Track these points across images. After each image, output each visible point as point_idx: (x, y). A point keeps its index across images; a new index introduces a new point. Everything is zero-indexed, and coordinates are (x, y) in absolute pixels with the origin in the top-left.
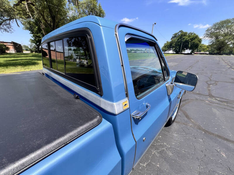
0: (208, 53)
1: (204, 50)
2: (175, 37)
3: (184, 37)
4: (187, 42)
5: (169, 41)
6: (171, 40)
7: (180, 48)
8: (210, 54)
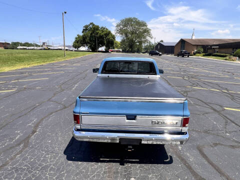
0: (121, 50)
1: (117, 47)
2: (87, 30)
3: (97, 32)
4: (101, 37)
5: (80, 35)
6: (83, 34)
7: (95, 44)
8: (123, 51)
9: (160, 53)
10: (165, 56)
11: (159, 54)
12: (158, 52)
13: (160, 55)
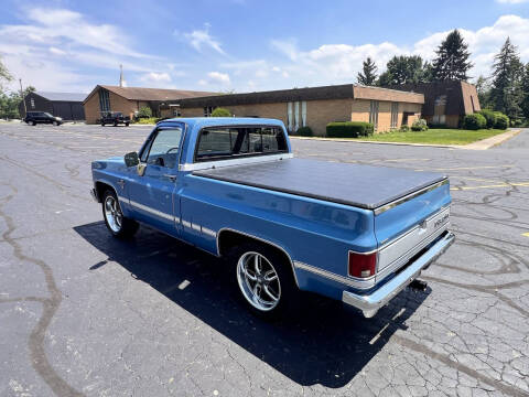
9: (58, 119)
10: (69, 124)
11: (55, 120)
12: (50, 116)
13: (59, 123)
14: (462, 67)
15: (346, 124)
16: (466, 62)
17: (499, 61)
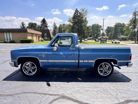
14: (47, 26)
15: (27, 39)
16: (47, 25)
17: (53, 26)
